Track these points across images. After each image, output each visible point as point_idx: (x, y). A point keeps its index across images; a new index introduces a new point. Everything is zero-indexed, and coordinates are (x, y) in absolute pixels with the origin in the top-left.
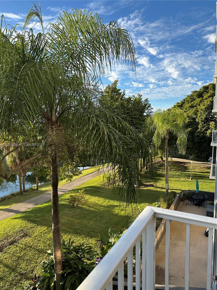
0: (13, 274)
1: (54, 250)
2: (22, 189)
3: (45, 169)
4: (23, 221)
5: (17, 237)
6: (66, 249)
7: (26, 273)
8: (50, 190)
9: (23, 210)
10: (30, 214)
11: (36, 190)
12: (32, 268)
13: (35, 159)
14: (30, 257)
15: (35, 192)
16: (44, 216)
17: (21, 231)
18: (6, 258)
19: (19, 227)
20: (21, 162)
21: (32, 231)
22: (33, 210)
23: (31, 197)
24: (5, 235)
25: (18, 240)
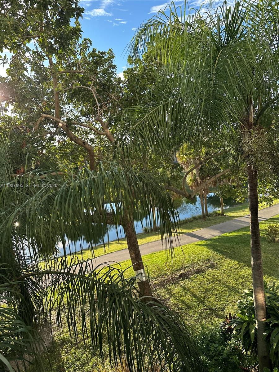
0: (201, 306)
1: (255, 291)
2: (205, 213)
3: (235, 189)
4: (208, 250)
5: (203, 266)
6: (270, 293)
7: (216, 309)
8: (239, 216)
9: (207, 236)
10: (216, 243)
11: (221, 215)
12: (222, 305)
13: (222, 176)
14: (219, 293)
15: (220, 217)
16: (233, 248)
17: (207, 260)
18: (193, 287)
19: (205, 255)
20: (202, 180)
21: (220, 263)
22: (218, 238)
23: (216, 223)
24: (190, 262)
25: (205, 270)
